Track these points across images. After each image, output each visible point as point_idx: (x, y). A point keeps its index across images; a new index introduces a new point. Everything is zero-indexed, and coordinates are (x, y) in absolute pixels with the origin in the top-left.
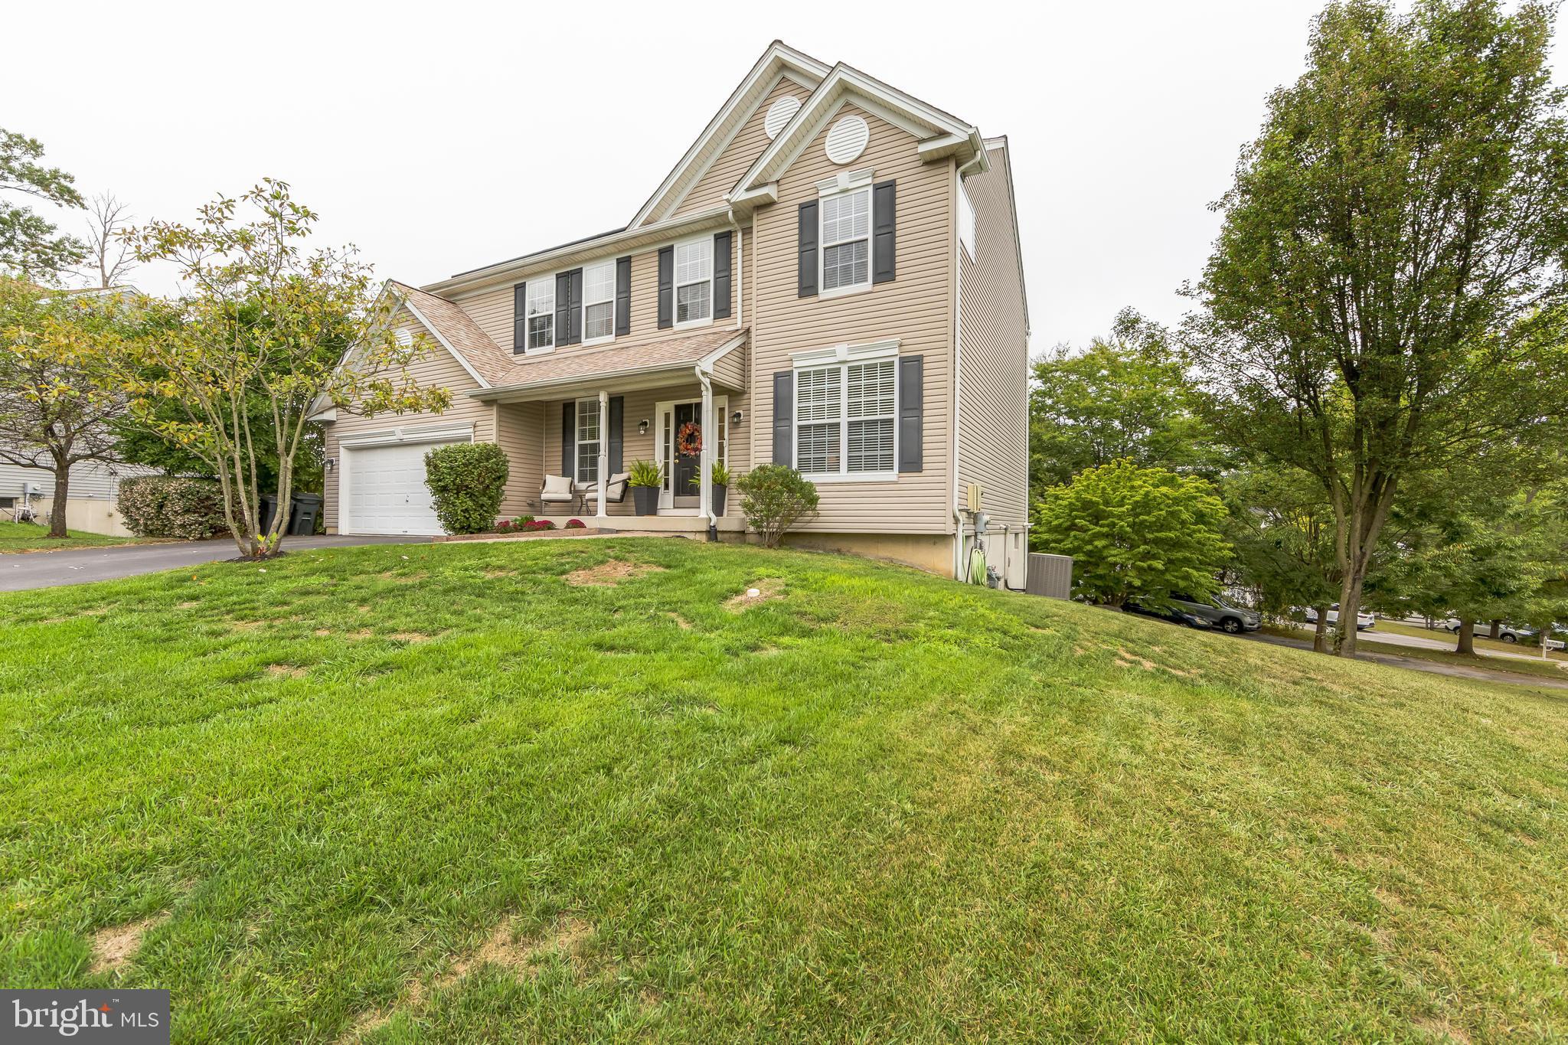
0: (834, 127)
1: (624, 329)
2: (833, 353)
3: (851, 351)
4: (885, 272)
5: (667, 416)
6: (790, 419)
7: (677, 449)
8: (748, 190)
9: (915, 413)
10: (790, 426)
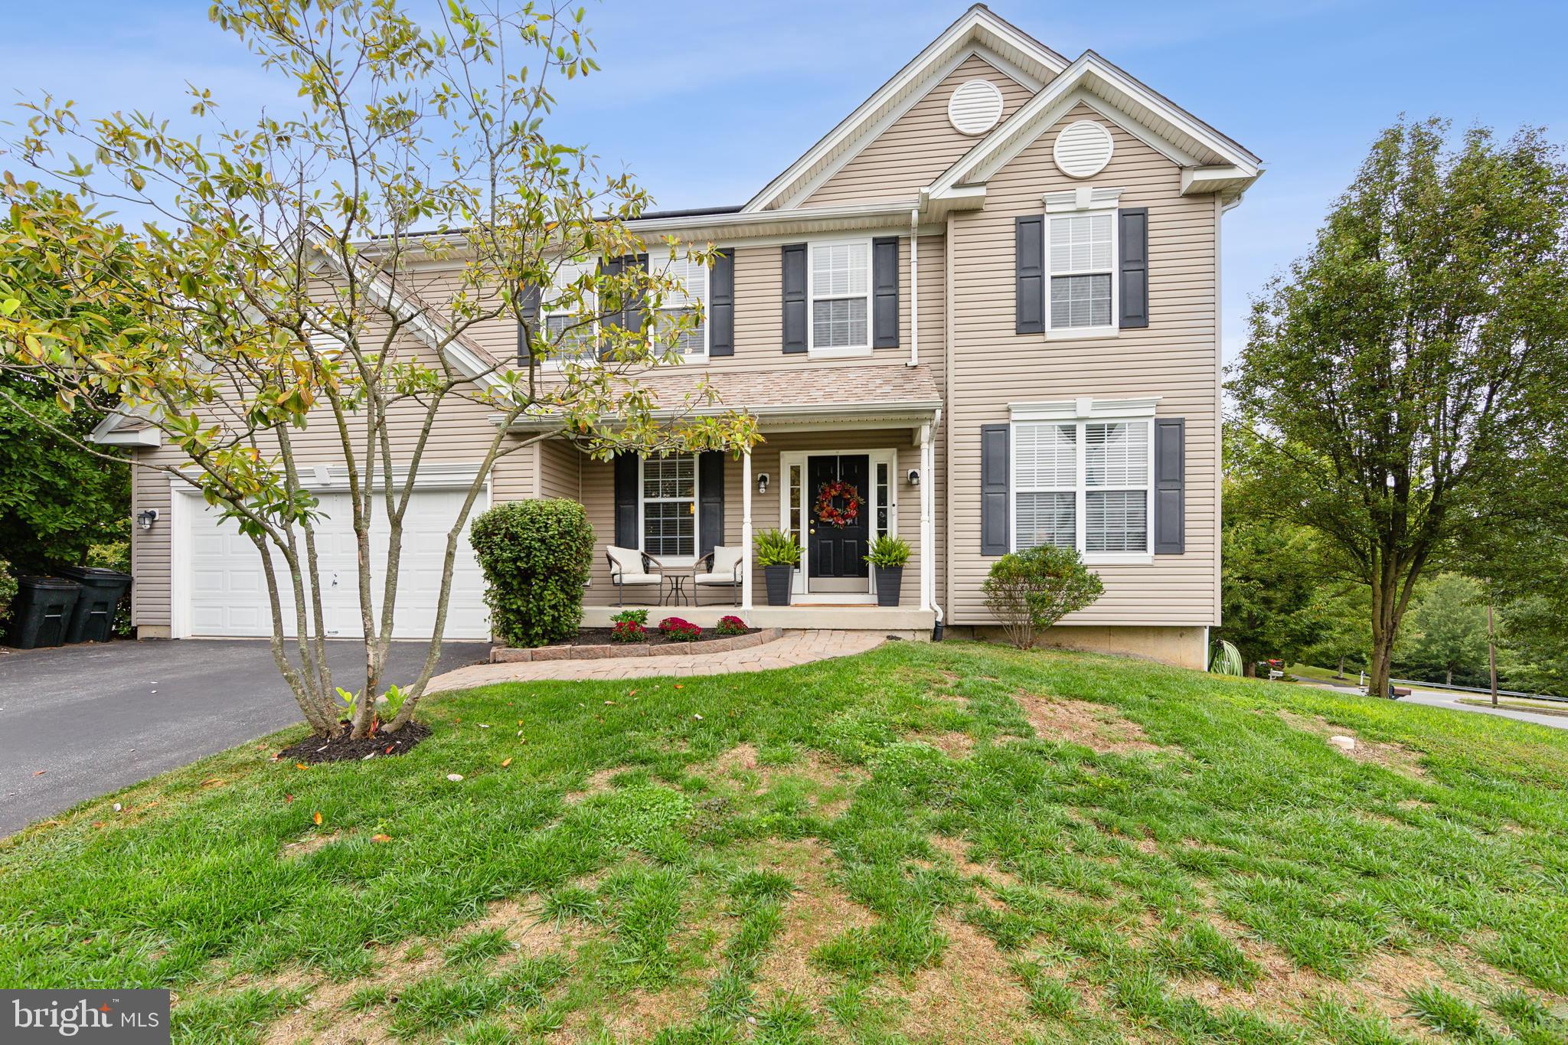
0: (1065, 130)
1: (723, 346)
2: (1073, 408)
3: (1096, 406)
4: (1135, 316)
5: (795, 471)
6: (1006, 484)
7: (812, 515)
8: (955, 186)
9: (1177, 485)
10: (1007, 493)
